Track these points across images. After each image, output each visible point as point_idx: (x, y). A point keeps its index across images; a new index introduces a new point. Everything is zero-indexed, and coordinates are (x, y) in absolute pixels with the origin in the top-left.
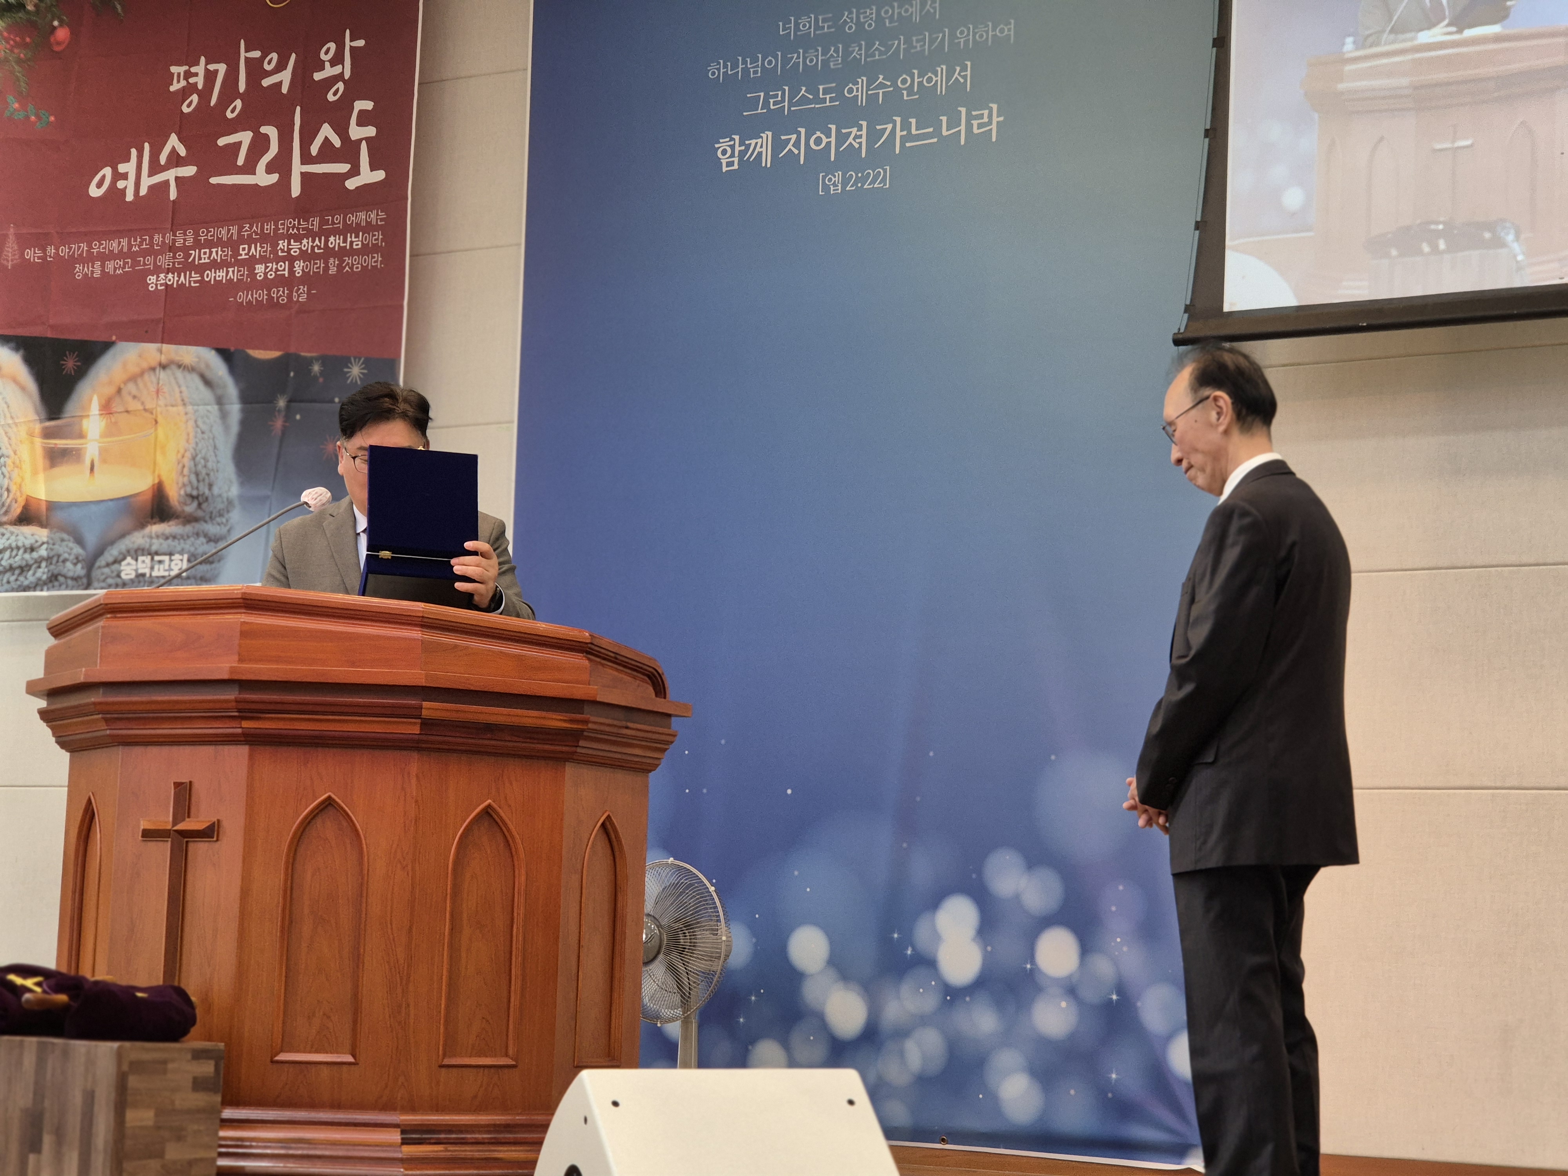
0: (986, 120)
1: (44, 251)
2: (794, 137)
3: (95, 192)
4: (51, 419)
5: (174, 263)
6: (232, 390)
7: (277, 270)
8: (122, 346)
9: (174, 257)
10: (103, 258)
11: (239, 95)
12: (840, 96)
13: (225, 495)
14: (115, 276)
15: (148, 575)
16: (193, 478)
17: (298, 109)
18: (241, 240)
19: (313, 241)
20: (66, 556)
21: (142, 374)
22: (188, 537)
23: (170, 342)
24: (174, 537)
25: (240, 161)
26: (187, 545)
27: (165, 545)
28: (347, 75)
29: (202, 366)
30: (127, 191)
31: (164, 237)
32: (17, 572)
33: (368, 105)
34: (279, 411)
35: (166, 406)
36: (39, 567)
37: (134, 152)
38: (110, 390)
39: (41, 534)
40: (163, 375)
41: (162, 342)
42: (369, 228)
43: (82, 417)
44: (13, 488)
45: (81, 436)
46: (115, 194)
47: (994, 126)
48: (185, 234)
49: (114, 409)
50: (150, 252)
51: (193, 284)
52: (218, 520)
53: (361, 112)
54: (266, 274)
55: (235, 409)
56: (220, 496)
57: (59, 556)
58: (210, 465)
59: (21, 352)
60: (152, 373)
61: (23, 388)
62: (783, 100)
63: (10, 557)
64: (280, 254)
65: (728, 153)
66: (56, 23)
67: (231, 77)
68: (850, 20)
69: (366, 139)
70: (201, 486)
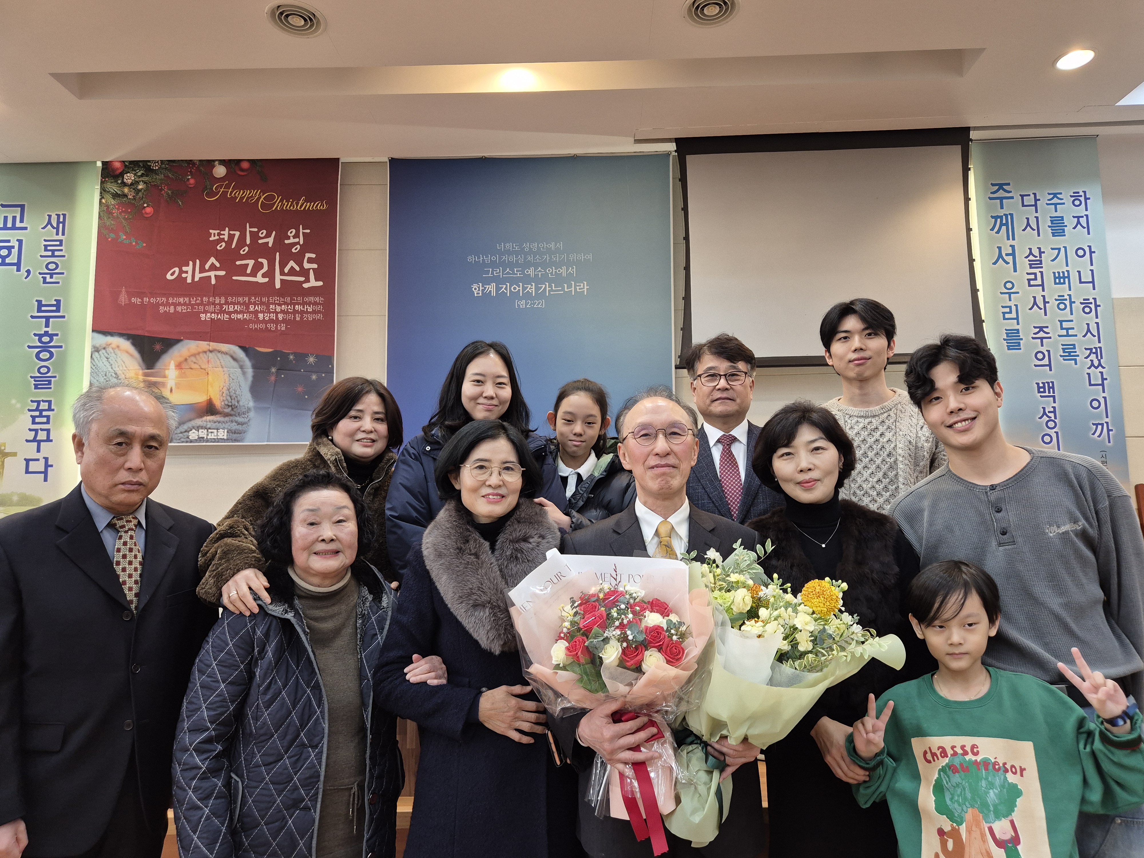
0: (582, 287)
1: (142, 300)
2: (505, 286)
3: (169, 277)
4: (148, 369)
5: (215, 310)
6: (248, 363)
7: (270, 316)
8: (186, 342)
9: (215, 307)
10: (175, 305)
11: (246, 245)
12: (523, 273)
13: (246, 406)
14: (182, 312)
15: (205, 438)
16: (229, 398)
17: (278, 254)
18: (250, 303)
19: (288, 307)
21: (199, 353)
22: (227, 422)
23: (213, 342)
24: (219, 422)
25: (249, 271)
26: (227, 426)
27: (214, 425)
28: (301, 242)
29: (231, 352)
30: (188, 279)
31: (209, 299)
33: (313, 256)
34: (273, 373)
35: (212, 367)
37: (191, 263)
38: (182, 359)
40: (210, 355)
41: (210, 341)
42: (315, 303)
43: (165, 369)
45: (165, 377)
46: (180, 280)
47: (585, 290)
48: (220, 298)
49: (184, 367)
50: (202, 304)
51: (225, 319)
52: (243, 416)
53: (309, 258)
54: (264, 318)
55: (250, 371)
56: (244, 406)
58: (237, 393)
59: (131, 340)
60: (205, 355)
61: (132, 356)
62: (500, 272)
64: (271, 310)
65: (477, 289)
66: (145, 205)
67: (242, 237)
68: (526, 246)
69: (313, 269)
70: (233, 401)
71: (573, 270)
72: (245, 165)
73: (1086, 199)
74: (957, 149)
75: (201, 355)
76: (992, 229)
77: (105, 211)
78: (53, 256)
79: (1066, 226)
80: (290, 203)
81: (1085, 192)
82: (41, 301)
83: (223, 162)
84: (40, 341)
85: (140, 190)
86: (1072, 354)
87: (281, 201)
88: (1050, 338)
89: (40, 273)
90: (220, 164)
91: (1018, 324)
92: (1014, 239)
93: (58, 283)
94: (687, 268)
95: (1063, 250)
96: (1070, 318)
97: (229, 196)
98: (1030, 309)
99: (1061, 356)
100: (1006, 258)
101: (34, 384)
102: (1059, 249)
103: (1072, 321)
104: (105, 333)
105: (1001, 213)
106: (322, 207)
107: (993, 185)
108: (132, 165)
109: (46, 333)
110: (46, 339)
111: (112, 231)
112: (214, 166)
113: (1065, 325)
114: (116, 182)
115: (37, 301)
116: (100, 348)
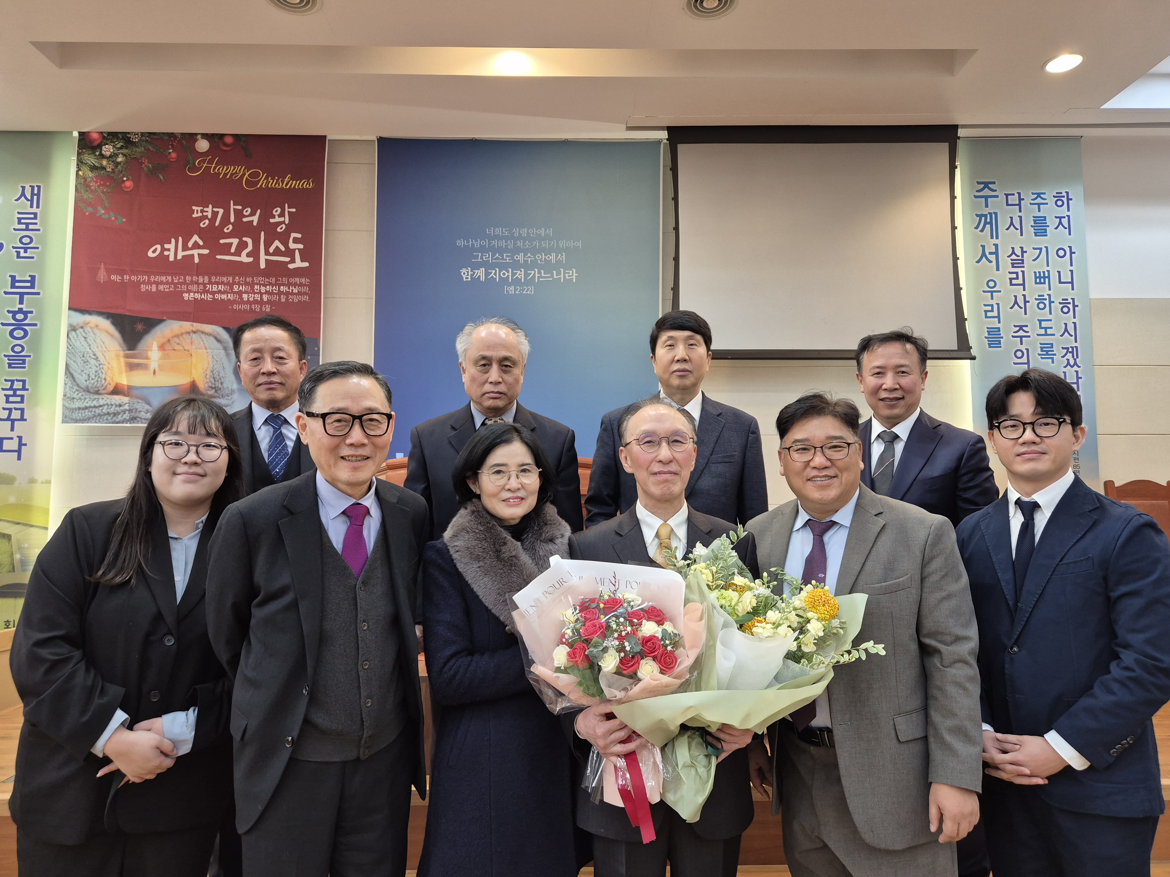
0: (571, 274)
1: (123, 277)
2: (494, 271)
3: (150, 254)
4: (129, 350)
5: (198, 289)
7: (254, 297)
8: (169, 322)
9: (198, 287)
10: (157, 283)
11: (230, 223)
12: (513, 259)
13: (230, 388)
14: (164, 292)
16: (212, 380)
17: (263, 233)
18: (234, 283)
19: (272, 287)
20: (141, 409)
21: (182, 334)
25: (233, 250)
28: (287, 222)
29: (215, 334)
30: (170, 257)
31: (192, 278)
32: (112, 415)
33: (299, 236)
35: (196, 349)
36: (125, 413)
37: (173, 240)
39: (126, 399)
40: (194, 336)
41: (193, 322)
42: (301, 285)
43: (147, 351)
44: (108, 379)
45: (147, 358)
46: (162, 258)
47: (574, 277)
48: (204, 278)
49: (167, 348)
50: (185, 283)
51: (209, 299)
52: (227, 398)
53: (294, 238)
54: (248, 298)
56: (228, 388)
57: (137, 409)
58: (221, 375)
59: (110, 320)
60: (188, 336)
61: (112, 336)
62: (489, 257)
63: (108, 409)
64: (256, 291)
65: (466, 274)
66: (125, 179)
67: (226, 215)
68: (516, 232)
69: (298, 249)
70: (217, 383)
71: (563, 257)
72: (229, 140)
73: (1069, 199)
74: (945, 147)
75: (184, 336)
76: (977, 228)
77: (82, 184)
78: (27, 229)
79: (1048, 226)
80: (275, 181)
81: (1067, 193)
82: (15, 276)
83: (205, 136)
84: (14, 318)
85: (119, 163)
86: (1049, 353)
87: (267, 178)
88: (1029, 337)
89: (14, 247)
90: (202, 138)
91: (999, 322)
92: (997, 238)
93: (33, 258)
94: (676, 259)
95: (1044, 250)
96: (1050, 317)
97: (212, 172)
98: (1011, 308)
99: (1039, 355)
100: (989, 256)
101: (8, 363)
102: (1041, 249)
103: (1051, 320)
104: (83, 311)
105: (986, 211)
106: (308, 185)
107: (979, 183)
108: (111, 137)
109: (20, 311)
110: (20, 316)
111: (90, 205)
112: (196, 140)
113: (1044, 324)
114: (94, 153)
115: (10, 276)
116: (77, 327)
